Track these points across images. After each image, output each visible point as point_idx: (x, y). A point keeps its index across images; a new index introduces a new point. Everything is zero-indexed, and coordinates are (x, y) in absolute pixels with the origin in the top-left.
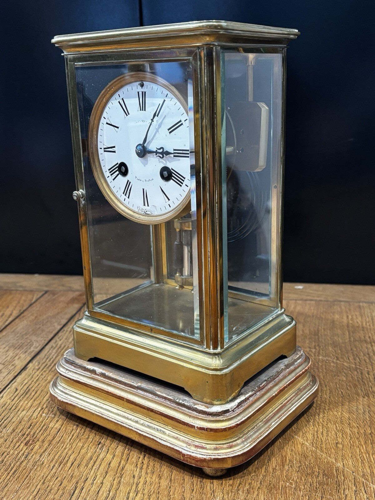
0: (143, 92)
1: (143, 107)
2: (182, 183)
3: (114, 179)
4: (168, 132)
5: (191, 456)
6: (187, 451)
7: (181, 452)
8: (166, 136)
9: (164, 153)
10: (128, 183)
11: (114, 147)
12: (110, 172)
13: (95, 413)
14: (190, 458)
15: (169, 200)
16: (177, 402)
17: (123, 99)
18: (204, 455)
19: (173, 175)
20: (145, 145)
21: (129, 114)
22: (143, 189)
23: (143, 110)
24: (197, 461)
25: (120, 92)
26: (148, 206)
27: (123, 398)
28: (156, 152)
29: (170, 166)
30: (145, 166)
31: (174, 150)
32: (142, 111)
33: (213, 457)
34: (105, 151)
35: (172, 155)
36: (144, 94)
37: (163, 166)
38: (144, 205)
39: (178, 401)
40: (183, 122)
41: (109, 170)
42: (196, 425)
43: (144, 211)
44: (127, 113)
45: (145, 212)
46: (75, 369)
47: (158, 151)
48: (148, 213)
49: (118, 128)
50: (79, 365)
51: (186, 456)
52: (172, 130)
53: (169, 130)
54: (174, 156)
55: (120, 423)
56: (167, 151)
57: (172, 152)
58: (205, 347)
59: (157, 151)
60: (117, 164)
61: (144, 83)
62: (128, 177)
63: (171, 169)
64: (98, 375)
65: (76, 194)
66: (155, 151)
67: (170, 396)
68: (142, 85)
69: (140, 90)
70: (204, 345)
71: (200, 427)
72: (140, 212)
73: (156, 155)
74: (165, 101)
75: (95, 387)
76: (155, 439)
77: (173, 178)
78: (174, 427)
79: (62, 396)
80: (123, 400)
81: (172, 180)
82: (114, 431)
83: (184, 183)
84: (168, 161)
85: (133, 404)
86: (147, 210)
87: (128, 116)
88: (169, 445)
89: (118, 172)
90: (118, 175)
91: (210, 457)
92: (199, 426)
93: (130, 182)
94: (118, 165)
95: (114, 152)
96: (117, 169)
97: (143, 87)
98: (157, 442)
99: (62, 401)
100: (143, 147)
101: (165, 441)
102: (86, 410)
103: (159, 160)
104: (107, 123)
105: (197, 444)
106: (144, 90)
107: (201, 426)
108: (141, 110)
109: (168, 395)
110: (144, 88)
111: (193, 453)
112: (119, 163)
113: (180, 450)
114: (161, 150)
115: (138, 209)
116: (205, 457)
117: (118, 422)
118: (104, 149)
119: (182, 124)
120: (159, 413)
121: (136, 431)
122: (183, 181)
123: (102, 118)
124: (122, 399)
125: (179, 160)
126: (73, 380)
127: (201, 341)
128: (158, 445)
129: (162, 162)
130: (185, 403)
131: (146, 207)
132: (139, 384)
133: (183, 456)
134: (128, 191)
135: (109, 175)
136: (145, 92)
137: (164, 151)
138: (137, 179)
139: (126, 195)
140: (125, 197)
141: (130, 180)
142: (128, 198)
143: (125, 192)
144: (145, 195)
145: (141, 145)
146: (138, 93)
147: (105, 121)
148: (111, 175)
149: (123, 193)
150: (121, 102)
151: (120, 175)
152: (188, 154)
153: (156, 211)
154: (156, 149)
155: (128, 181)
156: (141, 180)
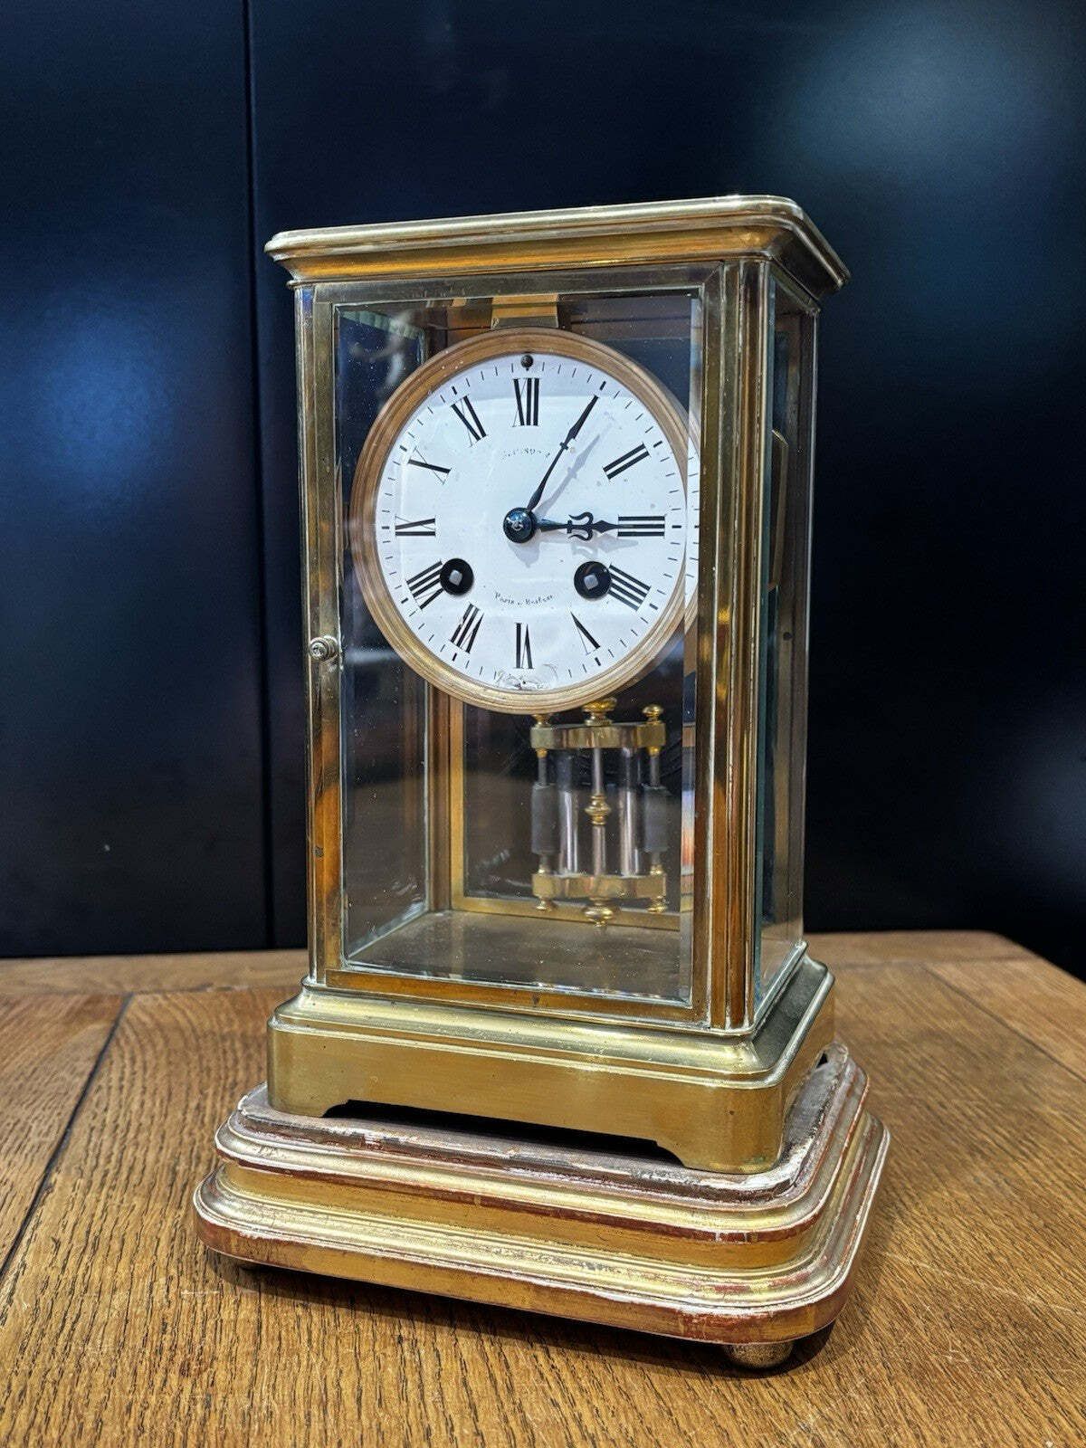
0: (529, 380)
1: (530, 417)
2: (640, 601)
3: (422, 607)
4: (605, 475)
5: (710, 1316)
6: (697, 1305)
7: (680, 1312)
8: (599, 484)
9: (591, 527)
10: (472, 611)
11: (433, 521)
12: (412, 589)
13: (379, 1254)
14: (709, 1325)
15: (597, 646)
16: (644, 1180)
17: (466, 399)
18: (749, 1308)
19: (614, 581)
20: (533, 511)
21: (484, 435)
22: (519, 626)
23: (529, 423)
24: (731, 1328)
25: (459, 382)
26: (530, 666)
27: (473, 1196)
28: (570, 527)
29: (605, 559)
30: (528, 566)
31: (621, 519)
32: (526, 427)
33: (773, 1309)
34: (398, 534)
35: (614, 533)
36: (533, 385)
37: (583, 560)
38: (518, 666)
39: (646, 1176)
40: (649, 448)
41: (409, 582)
42: (718, 1231)
43: (515, 682)
44: (479, 432)
45: (519, 686)
46: (290, 1141)
47: (575, 522)
48: (528, 685)
49: (447, 471)
50: (303, 1130)
51: (695, 1321)
52: (613, 470)
53: (606, 469)
54: (620, 534)
55: (466, 1268)
56: (602, 522)
57: (616, 522)
58: (708, 1023)
59: (570, 522)
60: (440, 563)
61: (535, 357)
62: (469, 598)
63: (608, 565)
64: (371, 1147)
65: (321, 645)
66: (566, 522)
67: (618, 1168)
68: (528, 364)
69: (522, 374)
70: (706, 1018)
71: (731, 1235)
72: (502, 685)
73: (569, 532)
74: (596, 398)
75: (372, 1180)
76: (591, 1291)
77: (613, 590)
78: (639, 1251)
79: (254, 1226)
80: (472, 1203)
81: (608, 597)
82: (449, 1294)
83: (647, 601)
84: (602, 548)
85: (505, 1208)
86: (525, 679)
87: (483, 439)
88: (637, 1300)
89: (439, 586)
90: (439, 592)
91: (765, 1309)
92: (726, 1232)
93: (477, 610)
94: (441, 567)
95: (433, 534)
96: (438, 577)
97: (531, 368)
98: (598, 1297)
99: (259, 1239)
100: (530, 514)
101: (623, 1292)
102: (345, 1252)
103: (573, 548)
104: (411, 462)
105: (721, 1283)
106: (533, 373)
107: (731, 1231)
108: (522, 424)
109: (612, 1167)
110: (534, 371)
111: (716, 1307)
112: (444, 563)
113: (677, 1306)
114: (586, 520)
115: (497, 678)
116: (751, 1312)
117: (460, 1267)
118: (397, 527)
119: (647, 454)
120: (594, 1217)
121: (523, 1282)
122: (644, 595)
123: (396, 448)
124: (468, 1200)
125: (636, 543)
126: (293, 1172)
127: (695, 1007)
128: (603, 1307)
129: (585, 552)
130: (671, 1180)
131: (526, 672)
132: (513, 1153)
133: (685, 1323)
134: (466, 633)
135: (409, 595)
136: (537, 381)
137: (594, 522)
138: (502, 599)
139: (458, 645)
140: (457, 650)
141: (476, 605)
142: (468, 650)
143: (458, 638)
144: (522, 641)
145: (522, 510)
146: (516, 382)
147: (406, 456)
148: (415, 595)
149: (453, 640)
150: (459, 406)
151: (444, 593)
152: (663, 526)
153: (554, 677)
154: (570, 519)
155: (471, 606)
156: (513, 602)
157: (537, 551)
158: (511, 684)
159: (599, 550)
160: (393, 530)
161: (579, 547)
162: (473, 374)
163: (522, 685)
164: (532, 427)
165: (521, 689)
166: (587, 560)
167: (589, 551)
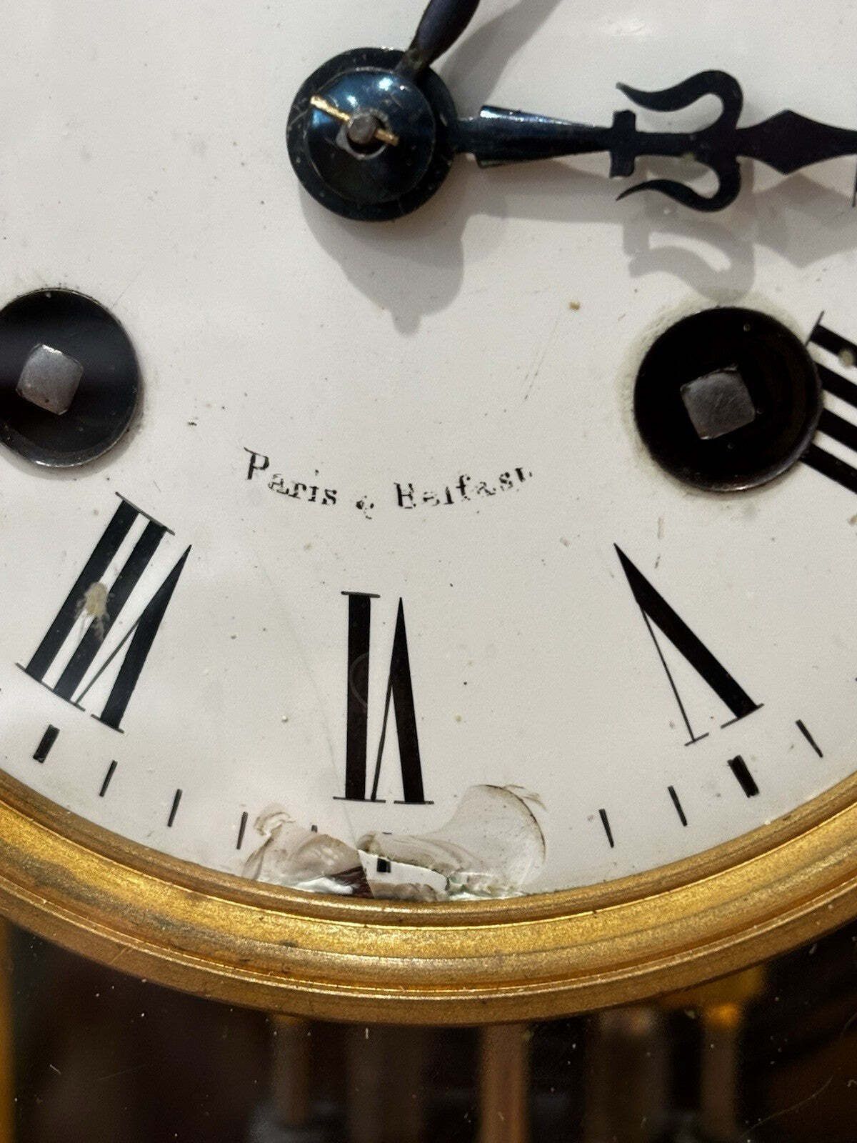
10: (129, 533)
15: (740, 703)
20: (437, 66)
22: (360, 607)
26: (413, 792)
30: (407, 325)
38: (355, 788)
43: (332, 858)
45: (354, 875)
47: (648, 122)
48: (402, 875)
59: (625, 119)
62: (132, 474)
63: (803, 329)
66: (607, 123)
72: (273, 873)
73: (621, 167)
77: (827, 443)
86: (389, 848)
93: (155, 533)
100: (424, 80)
114: (708, 107)
115: (253, 840)
129: (685, 265)
134: (103, 628)
137: (746, 120)
138: (276, 485)
139: (65, 688)
140: (57, 711)
141: (152, 506)
142: (112, 716)
143: (55, 662)
145: (389, 57)
149: (34, 672)
153: (531, 844)
154: (626, 104)
155: (126, 514)
156: (331, 497)
157: (453, 258)
158: (313, 868)
159: (761, 252)
161: (658, 240)
163: (372, 875)
165: (362, 891)
166: (701, 303)
167: (716, 259)
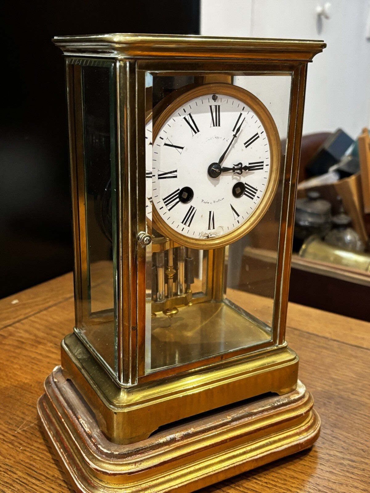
0: (216, 106)
1: (217, 123)
2: (254, 196)
3: (169, 210)
4: (244, 146)
7: (299, 443)
8: (242, 150)
9: (240, 169)
10: (192, 209)
11: (176, 171)
12: (165, 202)
15: (238, 215)
16: (276, 406)
17: (190, 115)
19: (245, 189)
20: (221, 164)
21: (198, 131)
22: (210, 212)
23: (216, 126)
25: (186, 107)
26: (214, 228)
28: (234, 169)
29: (244, 180)
30: (215, 186)
31: (250, 164)
32: (215, 127)
34: (159, 178)
35: (247, 170)
36: (218, 109)
37: (235, 182)
38: (209, 229)
40: (259, 134)
41: (164, 200)
43: (206, 235)
44: (196, 130)
45: (208, 237)
47: (236, 167)
48: (212, 236)
49: (182, 148)
52: (248, 144)
53: (245, 144)
54: (249, 170)
56: (245, 166)
57: (249, 166)
58: (278, 344)
60: (179, 190)
62: (192, 203)
63: (244, 183)
66: (232, 167)
68: (215, 98)
69: (213, 103)
72: (201, 238)
73: (234, 171)
74: (241, 114)
77: (246, 193)
81: (244, 195)
83: (256, 195)
86: (211, 233)
87: (198, 133)
88: (286, 446)
89: (178, 200)
90: (178, 202)
93: (194, 208)
95: (176, 177)
96: (178, 196)
97: (216, 101)
100: (219, 165)
101: (282, 446)
104: (166, 144)
106: (217, 103)
108: (214, 126)
110: (218, 102)
111: (307, 436)
112: (180, 189)
114: (240, 165)
115: (200, 235)
118: (159, 175)
119: (259, 137)
122: (255, 193)
123: (158, 138)
125: (254, 173)
129: (236, 179)
131: (212, 231)
134: (188, 218)
135: (164, 205)
136: (219, 106)
137: (242, 166)
138: (204, 202)
139: (185, 224)
140: (184, 226)
141: (194, 206)
142: (189, 226)
143: (184, 222)
144: (212, 218)
145: (216, 164)
146: (211, 106)
147: (163, 142)
148: (166, 205)
149: (182, 223)
150: (187, 118)
151: (180, 203)
152: (263, 165)
153: (222, 231)
154: (234, 166)
155: (191, 207)
156: (209, 203)
157: (219, 180)
158: (204, 237)
159: (242, 177)
160: (157, 177)
161: (234, 177)
162: (192, 103)
163: (210, 236)
164: (218, 127)
166: (237, 182)
167: (238, 178)
